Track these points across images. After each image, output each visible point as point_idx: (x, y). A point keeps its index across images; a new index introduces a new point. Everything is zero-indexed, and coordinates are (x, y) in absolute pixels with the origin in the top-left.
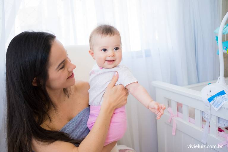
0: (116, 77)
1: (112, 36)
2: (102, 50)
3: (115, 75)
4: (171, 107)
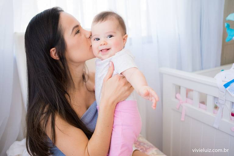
0: (112, 68)
1: (103, 21)
2: (94, 40)
3: (110, 66)
4: (180, 93)
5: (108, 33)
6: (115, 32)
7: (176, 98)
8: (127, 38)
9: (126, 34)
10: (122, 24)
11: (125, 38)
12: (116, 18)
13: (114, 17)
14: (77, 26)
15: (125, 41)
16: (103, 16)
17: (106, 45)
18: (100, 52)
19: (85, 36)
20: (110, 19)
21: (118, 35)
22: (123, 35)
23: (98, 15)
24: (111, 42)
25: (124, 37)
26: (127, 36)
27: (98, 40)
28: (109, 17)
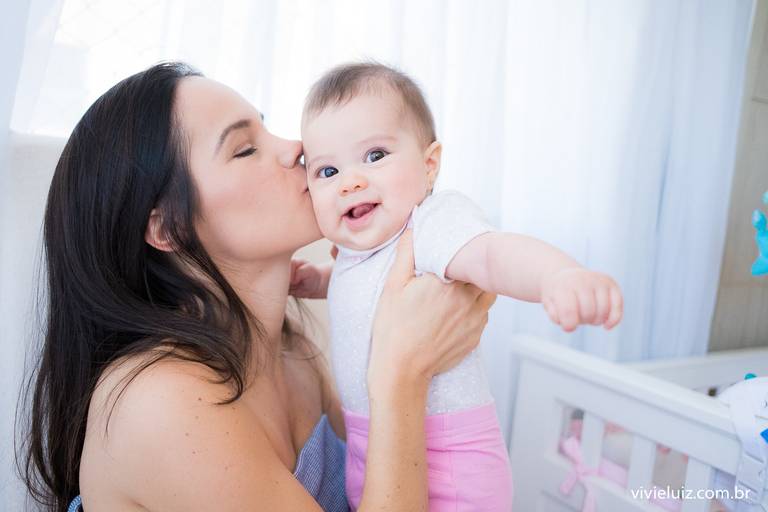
2: (318, 176)
4: (579, 438)
5: (365, 142)
6: (391, 138)
7: (561, 451)
8: (439, 157)
9: (434, 139)
10: (414, 104)
11: (432, 158)
12: (391, 85)
13: (382, 81)
14: (243, 124)
15: (434, 169)
16: (340, 84)
17: (366, 187)
18: (346, 220)
19: (277, 159)
20: (368, 88)
21: (405, 148)
22: (423, 147)
23: (321, 82)
24: (381, 177)
25: (429, 151)
26: (438, 149)
27: (333, 174)
28: (363, 83)
